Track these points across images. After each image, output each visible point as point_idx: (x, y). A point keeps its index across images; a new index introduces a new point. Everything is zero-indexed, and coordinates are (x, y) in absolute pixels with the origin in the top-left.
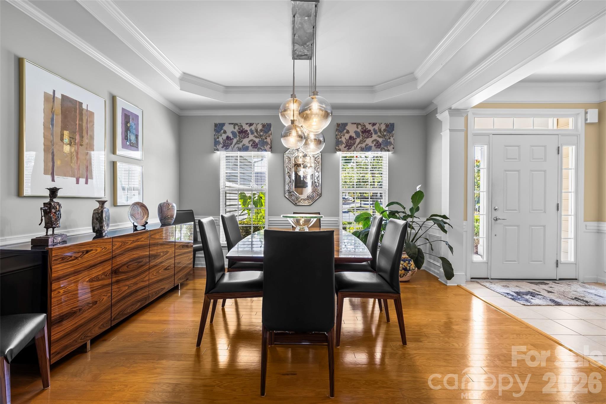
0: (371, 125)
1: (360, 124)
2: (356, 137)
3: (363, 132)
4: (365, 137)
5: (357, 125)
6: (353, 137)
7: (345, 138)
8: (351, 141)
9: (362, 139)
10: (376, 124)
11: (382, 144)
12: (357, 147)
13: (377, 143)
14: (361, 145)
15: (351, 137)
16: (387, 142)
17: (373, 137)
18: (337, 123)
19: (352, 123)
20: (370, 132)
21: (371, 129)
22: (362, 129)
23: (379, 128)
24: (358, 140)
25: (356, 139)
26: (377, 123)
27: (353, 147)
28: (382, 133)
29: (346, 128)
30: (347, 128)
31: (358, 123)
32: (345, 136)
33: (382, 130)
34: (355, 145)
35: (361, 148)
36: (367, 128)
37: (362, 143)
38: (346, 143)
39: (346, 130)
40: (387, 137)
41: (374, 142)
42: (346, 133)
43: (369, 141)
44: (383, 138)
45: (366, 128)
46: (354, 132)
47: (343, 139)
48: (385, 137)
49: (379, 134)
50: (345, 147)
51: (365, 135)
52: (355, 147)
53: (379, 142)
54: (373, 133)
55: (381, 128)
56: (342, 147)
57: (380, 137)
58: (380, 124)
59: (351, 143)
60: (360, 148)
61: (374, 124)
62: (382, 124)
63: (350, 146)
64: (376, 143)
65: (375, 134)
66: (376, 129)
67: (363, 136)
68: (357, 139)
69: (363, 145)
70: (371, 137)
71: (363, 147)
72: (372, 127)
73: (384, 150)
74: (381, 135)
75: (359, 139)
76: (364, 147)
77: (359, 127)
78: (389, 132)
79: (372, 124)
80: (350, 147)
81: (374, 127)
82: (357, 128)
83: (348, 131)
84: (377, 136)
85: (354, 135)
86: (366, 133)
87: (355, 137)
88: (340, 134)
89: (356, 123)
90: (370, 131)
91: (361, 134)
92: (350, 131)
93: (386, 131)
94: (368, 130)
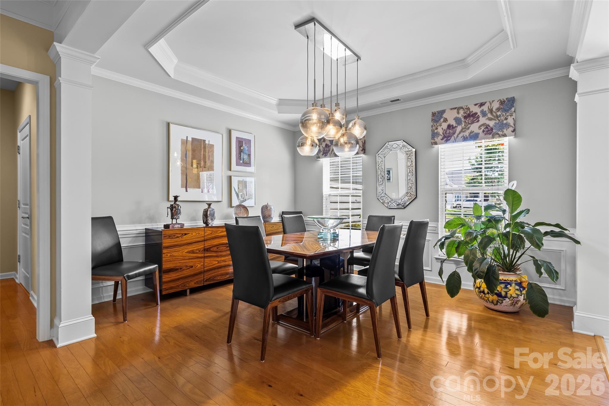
0: (477, 106)
1: (462, 108)
2: (457, 125)
3: (465, 117)
4: (468, 123)
5: (457, 110)
6: (453, 125)
7: (442, 128)
8: (450, 131)
9: (465, 125)
10: (485, 104)
11: (493, 129)
12: (457, 136)
13: (487, 128)
14: (464, 133)
15: (449, 127)
16: (503, 124)
17: (480, 121)
18: (432, 112)
19: (451, 109)
20: (477, 116)
21: (477, 112)
22: (465, 113)
23: (490, 107)
24: (459, 129)
25: (456, 127)
26: (486, 102)
27: (453, 137)
28: (494, 114)
29: (443, 115)
30: (445, 116)
31: (459, 107)
32: (441, 125)
33: (494, 110)
34: (455, 135)
35: (463, 137)
36: (472, 111)
37: (464, 132)
38: (443, 134)
39: (443, 119)
40: (502, 118)
41: (481, 128)
42: (443, 122)
43: (474, 128)
44: (495, 120)
45: (470, 112)
46: (454, 120)
47: (440, 131)
48: (499, 118)
49: (489, 115)
50: (442, 139)
51: (469, 120)
52: (456, 137)
53: (490, 127)
54: (480, 115)
55: (493, 106)
56: (438, 140)
57: (490, 119)
58: (491, 102)
59: (450, 133)
60: (461, 137)
61: (482, 105)
62: (494, 102)
63: (449, 136)
64: (484, 129)
65: (483, 117)
66: (484, 110)
67: (466, 122)
68: (458, 127)
69: (467, 133)
70: (476, 122)
71: (466, 135)
72: (478, 108)
73: (497, 136)
74: (492, 117)
75: (461, 126)
76: (468, 135)
77: (460, 112)
78: (505, 110)
79: (480, 104)
80: (449, 138)
81: (482, 108)
82: (458, 113)
83: (446, 119)
84: (487, 119)
85: (454, 123)
86: (471, 117)
87: (454, 125)
88: (435, 124)
89: (457, 107)
90: (476, 113)
91: (463, 120)
92: (448, 119)
93: (500, 109)
94: (473, 113)
